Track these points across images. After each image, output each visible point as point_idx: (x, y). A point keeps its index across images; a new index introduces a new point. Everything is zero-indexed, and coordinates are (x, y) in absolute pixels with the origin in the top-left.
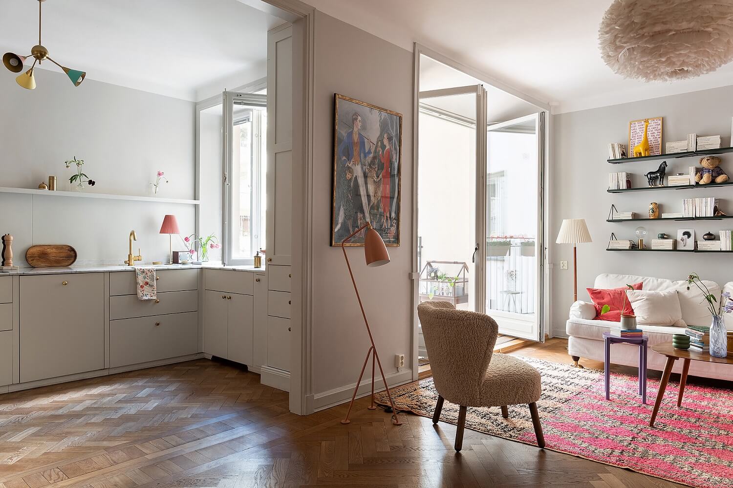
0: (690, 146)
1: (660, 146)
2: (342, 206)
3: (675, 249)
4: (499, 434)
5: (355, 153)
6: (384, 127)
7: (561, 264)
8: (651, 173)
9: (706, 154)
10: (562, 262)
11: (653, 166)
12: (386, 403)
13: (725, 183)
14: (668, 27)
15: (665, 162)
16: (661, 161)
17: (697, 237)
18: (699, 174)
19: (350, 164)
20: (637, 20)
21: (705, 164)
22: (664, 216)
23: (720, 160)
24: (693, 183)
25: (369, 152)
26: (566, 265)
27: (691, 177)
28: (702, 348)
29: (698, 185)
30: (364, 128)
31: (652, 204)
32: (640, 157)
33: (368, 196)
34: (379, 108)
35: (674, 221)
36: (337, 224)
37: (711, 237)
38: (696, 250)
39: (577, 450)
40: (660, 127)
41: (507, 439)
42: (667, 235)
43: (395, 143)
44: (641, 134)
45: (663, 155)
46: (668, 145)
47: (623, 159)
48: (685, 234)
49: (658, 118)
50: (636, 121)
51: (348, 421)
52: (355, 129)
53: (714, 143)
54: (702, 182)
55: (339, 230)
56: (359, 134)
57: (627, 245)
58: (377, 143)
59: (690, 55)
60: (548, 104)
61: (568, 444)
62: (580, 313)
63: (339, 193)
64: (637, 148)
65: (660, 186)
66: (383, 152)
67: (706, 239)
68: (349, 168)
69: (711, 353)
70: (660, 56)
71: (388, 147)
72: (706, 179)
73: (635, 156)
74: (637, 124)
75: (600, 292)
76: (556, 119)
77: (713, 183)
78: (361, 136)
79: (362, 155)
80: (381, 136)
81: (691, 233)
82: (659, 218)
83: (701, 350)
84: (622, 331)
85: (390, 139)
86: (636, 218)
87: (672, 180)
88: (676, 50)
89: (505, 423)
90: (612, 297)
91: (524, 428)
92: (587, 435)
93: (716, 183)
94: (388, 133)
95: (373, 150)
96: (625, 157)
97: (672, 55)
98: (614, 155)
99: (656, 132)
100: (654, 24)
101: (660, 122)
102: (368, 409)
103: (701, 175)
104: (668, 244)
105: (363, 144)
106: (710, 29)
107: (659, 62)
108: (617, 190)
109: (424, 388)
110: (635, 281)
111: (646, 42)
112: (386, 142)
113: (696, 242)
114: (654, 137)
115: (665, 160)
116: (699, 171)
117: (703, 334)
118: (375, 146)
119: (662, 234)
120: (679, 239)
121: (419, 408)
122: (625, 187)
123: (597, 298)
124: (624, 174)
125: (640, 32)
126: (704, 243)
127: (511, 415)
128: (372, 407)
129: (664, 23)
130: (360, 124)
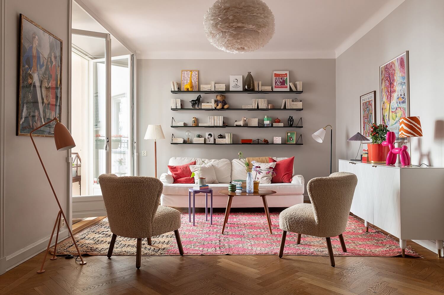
0: (212, 88)
1: (197, 86)
2: (25, 104)
3: (205, 143)
4: (153, 254)
5: (34, 64)
6: (52, 47)
7: (143, 152)
8: (193, 101)
9: (219, 93)
10: (143, 151)
11: (194, 97)
12: (63, 253)
13: (228, 109)
14: (243, 25)
15: (200, 95)
16: (199, 94)
17: (215, 137)
18: (216, 103)
19: (31, 71)
20: (231, 18)
21: (219, 98)
22: (200, 125)
23: (225, 97)
24: (214, 108)
25: (43, 65)
26: (146, 153)
27: (212, 105)
28: (241, 190)
29: (216, 109)
30: (40, 45)
31: (194, 118)
32: (188, 91)
33: (43, 99)
34: (48, 32)
35: (204, 128)
36: (21, 118)
37: (221, 137)
38: (215, 144)
39: (199, 252)
40: (197, 76)
41: (159, 256)
42: (201, 136)
43: (58, 61)
44: (187, 78)
45: (199, 91)
46: (201, 86)
47: (178, 91)
48: (210, 135)
49: (196, 71)
50: (185, 70)
51: (43, 271)
52: (34, 45)
53: (222, 88)
54: (218, 108)
55: (23, 123)
56: (37, 49)
57: (181, 141)
58: (48, 59)
59: (250, 41)
60: (135, 51)
61: (192, 250)
62: (166, 180)
63: (23, 93)
64: (186, 86)
65: (198, 108)
66: (51, 66)
67: (219, 138)
68: (30, 75)
69: (247, 191)
70: (238, 39)
71: (54, 63)
72: (220, 106)
73: (185, 90)
74: (185, 73)
75: (175, 168)
76: (139, 61)
77: (223, 109)
78: (38, 52)
79: (38, 66)
80: (50, 54)
81: (212, 134)
82: (197, 126)
83: (241, 191)
84: (200, 187)
85: (55, 57)
86: (185, 126)
87: (204, 106)
88: (245, 37)
89: (152, 248)
90: (182, 170)
91: (165, 248)
92: (198, 244)
93: (224, 108)
94: (54, 53)
95: (45, 64)
96: (180, 91)
97: (243, 40)
98: (174, 88)
99: (195, 78)
100: (238, 22)
101: (197, 73)
102: (51, 260)
103: (217, 104)
104: (201, 140)
105: (39, 57)
106: (260, 31)
107: (236, 42)
108: (175, 109)
109: (82, 239)
110: (191, 160)
111: (232, 30)
112: (53, 59)
113: (215, 140)
114: (195, 81)
115: (200, 94)
116: (216, 102)
117: (241, 183)
118: (46, 61)
119: (199, 135)
120: (207, 138)
121: (91, 251)
122: (180, 108)
123: (174, 171)
124: (179, 100)
125: (231, 24)
126: (219, 140)
127: (152, 243)
128: (54, 258)
129: (243, 23)
130: (37, 42)
